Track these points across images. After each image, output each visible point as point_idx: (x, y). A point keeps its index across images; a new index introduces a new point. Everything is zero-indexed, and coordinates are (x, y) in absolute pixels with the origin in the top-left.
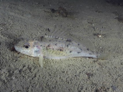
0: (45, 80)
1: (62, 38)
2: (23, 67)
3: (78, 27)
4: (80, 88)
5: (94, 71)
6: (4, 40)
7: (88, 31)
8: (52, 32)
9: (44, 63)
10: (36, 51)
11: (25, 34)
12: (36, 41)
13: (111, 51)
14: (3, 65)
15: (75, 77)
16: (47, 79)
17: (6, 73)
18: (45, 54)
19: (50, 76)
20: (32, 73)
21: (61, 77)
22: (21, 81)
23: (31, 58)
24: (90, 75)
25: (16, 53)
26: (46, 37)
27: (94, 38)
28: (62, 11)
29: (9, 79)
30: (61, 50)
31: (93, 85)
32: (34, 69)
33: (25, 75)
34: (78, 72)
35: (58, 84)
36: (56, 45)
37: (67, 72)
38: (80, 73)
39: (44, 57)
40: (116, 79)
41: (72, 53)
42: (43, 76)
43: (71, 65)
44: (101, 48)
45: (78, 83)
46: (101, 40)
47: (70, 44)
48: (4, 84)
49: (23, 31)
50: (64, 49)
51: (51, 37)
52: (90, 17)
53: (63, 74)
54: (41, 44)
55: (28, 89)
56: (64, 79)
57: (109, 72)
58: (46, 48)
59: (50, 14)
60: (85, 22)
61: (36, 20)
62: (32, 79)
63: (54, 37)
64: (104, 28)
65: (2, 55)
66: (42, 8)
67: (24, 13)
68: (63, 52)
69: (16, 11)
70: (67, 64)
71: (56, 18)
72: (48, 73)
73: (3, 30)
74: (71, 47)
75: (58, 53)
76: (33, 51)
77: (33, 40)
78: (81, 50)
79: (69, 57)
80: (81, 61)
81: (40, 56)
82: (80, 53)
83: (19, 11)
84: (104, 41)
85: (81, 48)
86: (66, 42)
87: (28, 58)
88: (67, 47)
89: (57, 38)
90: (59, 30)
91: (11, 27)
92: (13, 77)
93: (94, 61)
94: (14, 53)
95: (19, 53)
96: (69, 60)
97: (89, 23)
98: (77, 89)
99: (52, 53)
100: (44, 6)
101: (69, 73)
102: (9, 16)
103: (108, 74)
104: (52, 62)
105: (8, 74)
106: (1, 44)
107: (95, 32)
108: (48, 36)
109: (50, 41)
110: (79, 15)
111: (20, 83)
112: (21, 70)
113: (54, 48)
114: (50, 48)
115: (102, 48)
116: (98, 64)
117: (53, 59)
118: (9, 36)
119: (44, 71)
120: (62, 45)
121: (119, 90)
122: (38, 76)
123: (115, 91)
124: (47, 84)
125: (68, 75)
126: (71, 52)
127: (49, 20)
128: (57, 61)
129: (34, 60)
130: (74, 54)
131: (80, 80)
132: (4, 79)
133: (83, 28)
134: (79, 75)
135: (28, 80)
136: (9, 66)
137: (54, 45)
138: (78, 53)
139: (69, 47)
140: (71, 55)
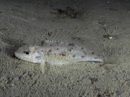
0: (45, 87)
1: (64, 43)
2: (23, 74)
3: (87, 28)
4: (82, 93)
5: (99, 76)
6: (5, 47)
7: (98, 32)
8: (53, 37)
9: (46, 68)
10: (37, 57)
11: (27, 39)
12: (37, 47)
13: (121, 54)
14: (3, 72)
15: (77, 82)
16: (47, 85)
17: (5, 80)
18: (47, 60)
19: (51, 82)
20: (32, 79)
21: (63, 82)
22: (20, 88)
23: (33, 64)
24: (94, 80)
25: (17, 60)
26: (47, 41)
27: (104, 41)
28: (70, 12)
29: (8, 85)
30: (63, 55)
31: (96, 90)
32: (35, 75)
33: (25, 81)
34: (81, 78)
35: (58, 90)
36: (57, 49)
37: (69, 78)
38: (83, 78)
39: (46, 63)
40: (123, 84)
41: (75, 58)
42: (43, 82)
43: (74, 70)
44: (110, 50)
45: (80, 88)
46: (111, 42)
47: (72, 48)
48: (2, 91)
49: (25, 36)
50: (67, 54)
51: (53, 41)
52: (102, 16)
53: (65, 79)
54: (42, 50)
55: (26, 95)
56: (66, 85)
57: (116, 76)
58: (47, 54)
59: (56, 15)
60: (95, 22)
61: (41, 23)
62: (32, 85)
63: (55, 41)
64: (117, 28)
65: (2, 61)
66: (48, 9)
67: (28, 16)
68: (65, 57)
69: (19, 14)
70: (70, 69)
71: (63, 19)
72: (49, 79)
73: (4, 36)
74: (74, 51)
75: (61, 58)
76: (34, 57)
77: (34, 45)
78: (86, 54)
79: (73, 62)
80: (86, 65)
81: (41, 61)
82: (84, 57)
83: (23, 13)
84: (115, 43)
85: (86, 52)
86: (68, 46)
87: (29, 64)
88: (69, 51)
89: (58, 42)
90: (60, 33)
91: (13, 32)
92: (13, 84)
93: (100, 66)
94: (14, 60)
95: (20, 59)
96: (72, 65)
97: (100, 23)
98: (78, 95)
99: (54, 58)
100: (51, 6)
101: (71, 78)
102: (11, 19)
103: (114, 79)
104: (55, 68)
105: (7, 81)
106: (1, 51)
107: (106, 34)
108: (49, 41)
109: (51, 46)
110: (89, 14)
111: (19, 90)
112: (21, 77)
113: (56, 53)
114: (51, 53)
115: (112, 51)
116: (105, 68)
117: (56, 64)
118: (10, 42)
119: (45, 77)
120: (64, 50)
121: (124, 95)
122: (38, 83)
123: (119, 96)
124: (47, 90)
125: (70, 80)
126: (74, 56)
127: (56, 22)
128: (59, 67)
129: (36, 66)
130: (78, 58)
131: (82, 85)
132: (3, 86)
133: (93, 30)
134: (81, 81)
135: (28, 86)
136: (9, 73)
137: (55, 49)
138: (82, 57)
139: (72, 51)
140: (75, 59)
